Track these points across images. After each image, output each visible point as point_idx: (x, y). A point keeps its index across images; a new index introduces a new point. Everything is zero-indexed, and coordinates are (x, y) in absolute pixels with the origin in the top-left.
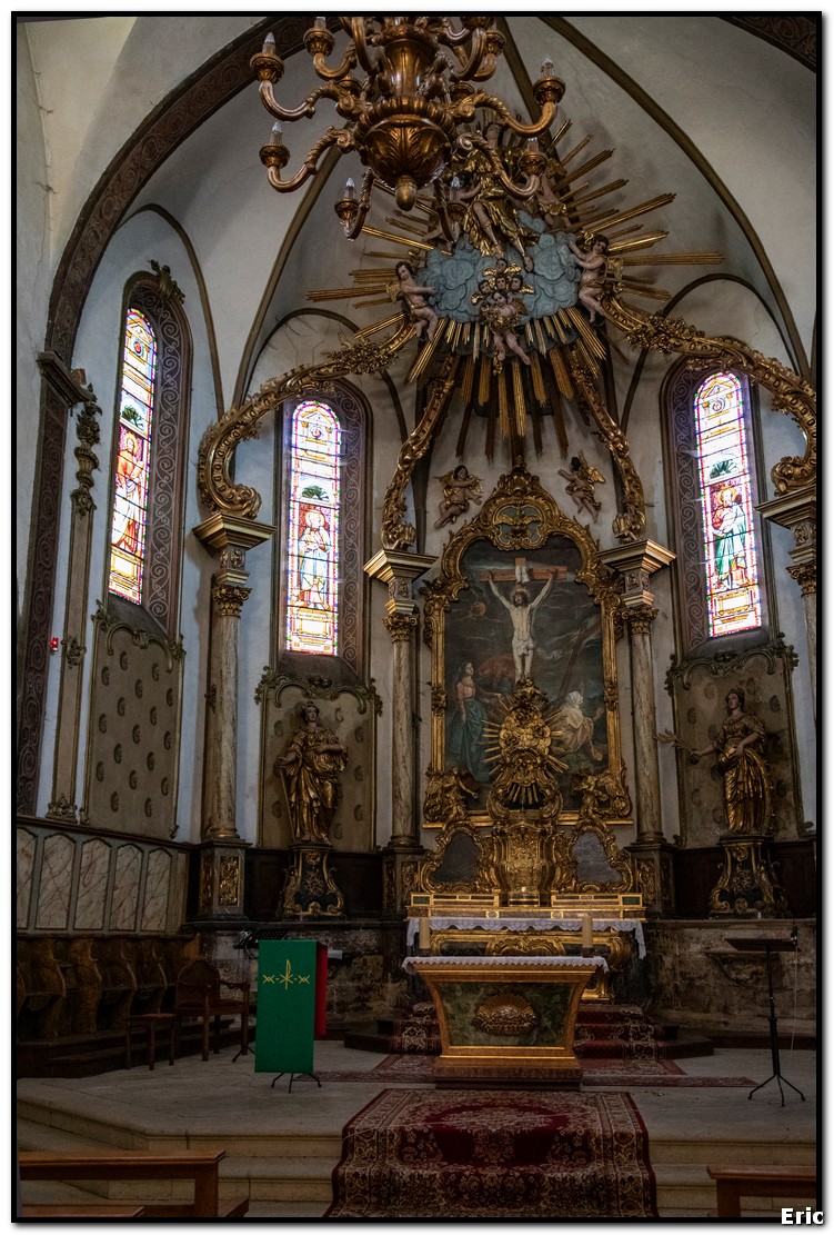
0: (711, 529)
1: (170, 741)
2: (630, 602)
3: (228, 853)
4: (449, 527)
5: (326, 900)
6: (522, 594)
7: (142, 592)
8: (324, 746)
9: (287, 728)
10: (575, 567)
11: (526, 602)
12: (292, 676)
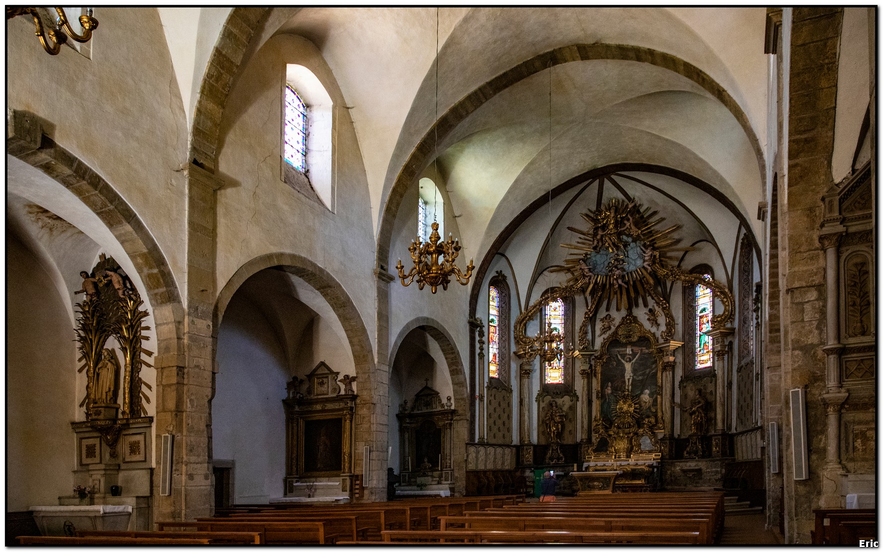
0: (699, 332)
1: (509, 417)
2: (666, 360)
3: (528, 447)
4: (604, 336)
5: (559, 459)
6: (629, 358)
7: (498, 374)
8: (558, 414)
9: (546, 409)
10: (648, 347)
11: (630, 360)
12: (547, 392)
